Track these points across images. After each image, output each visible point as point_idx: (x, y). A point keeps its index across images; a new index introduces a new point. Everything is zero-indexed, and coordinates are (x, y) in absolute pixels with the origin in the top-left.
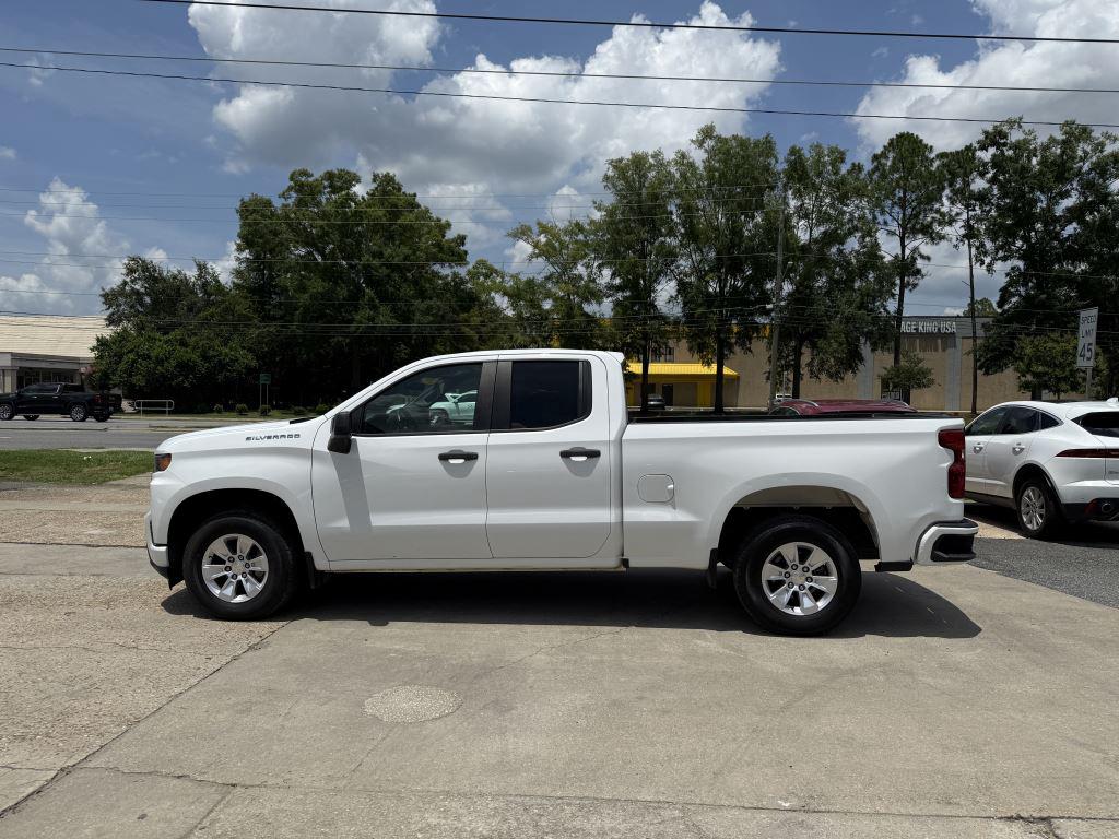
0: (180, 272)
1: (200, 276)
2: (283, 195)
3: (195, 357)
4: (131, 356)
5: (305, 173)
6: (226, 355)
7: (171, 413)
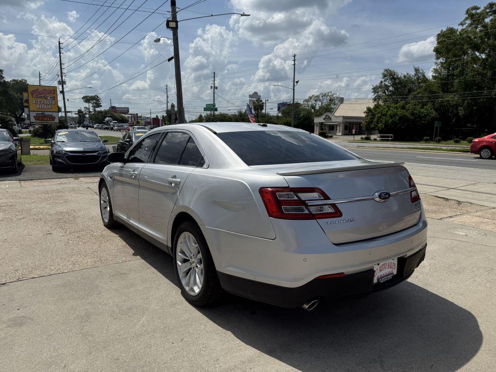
0: (407, 74)
1: (415, 75)
2: (462, 24)
3: (407, 114)
4: (379, 115)
5: (476, 8)
6: (423, 113)
7: (392, 140)
